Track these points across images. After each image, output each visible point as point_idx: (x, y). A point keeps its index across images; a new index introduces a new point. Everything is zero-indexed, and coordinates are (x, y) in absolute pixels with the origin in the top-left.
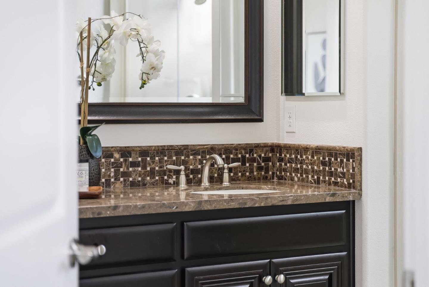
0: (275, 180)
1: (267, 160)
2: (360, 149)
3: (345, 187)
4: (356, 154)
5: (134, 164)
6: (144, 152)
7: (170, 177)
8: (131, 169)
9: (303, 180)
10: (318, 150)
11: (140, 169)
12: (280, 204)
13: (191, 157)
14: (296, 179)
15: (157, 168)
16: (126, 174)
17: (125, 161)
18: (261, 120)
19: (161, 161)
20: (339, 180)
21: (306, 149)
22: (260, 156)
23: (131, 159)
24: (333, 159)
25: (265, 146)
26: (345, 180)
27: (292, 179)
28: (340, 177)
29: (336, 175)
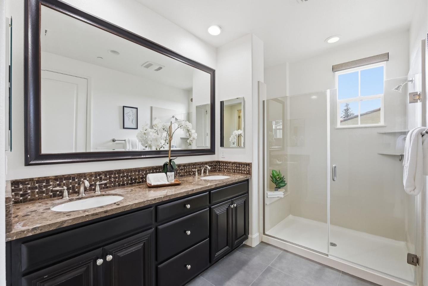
0: (218, 171)
1: (215, 165)
2: (251, 163)
3: (246, 174)
4: (250, 164)
5: (182, 170)
6: (184, 165)
7: (191, 173)
8: (181, 171)
9: (228, 171)
10: (234, 163)
11: (183, 171)
12: (235, 182)
13: (197, 166)
14: (226, 171)
15: (188, 170)
16: (179, 173)
17: (179, 168)
18: (215, 154)
19: (189, 168)
20: (243, 172)
21: (230, 163)
22: (214, 164)
23: (181, 168)
24: (240, 166)
25: (215, 161)
26: (245, 172)
27: (224, 171)
28: (243, 171)
29: (242, 170)
